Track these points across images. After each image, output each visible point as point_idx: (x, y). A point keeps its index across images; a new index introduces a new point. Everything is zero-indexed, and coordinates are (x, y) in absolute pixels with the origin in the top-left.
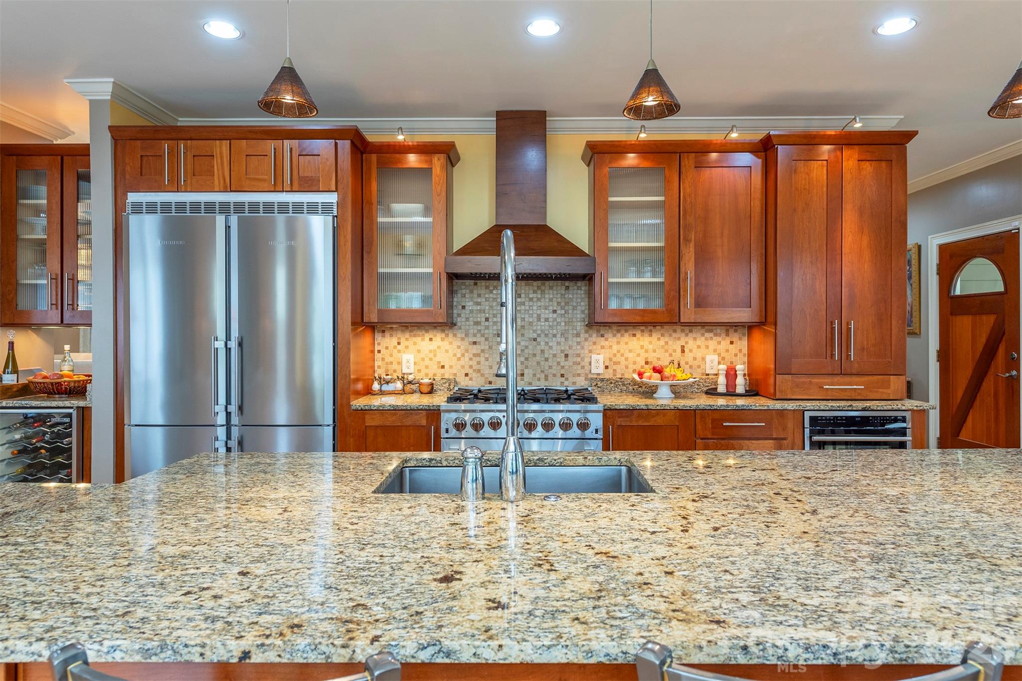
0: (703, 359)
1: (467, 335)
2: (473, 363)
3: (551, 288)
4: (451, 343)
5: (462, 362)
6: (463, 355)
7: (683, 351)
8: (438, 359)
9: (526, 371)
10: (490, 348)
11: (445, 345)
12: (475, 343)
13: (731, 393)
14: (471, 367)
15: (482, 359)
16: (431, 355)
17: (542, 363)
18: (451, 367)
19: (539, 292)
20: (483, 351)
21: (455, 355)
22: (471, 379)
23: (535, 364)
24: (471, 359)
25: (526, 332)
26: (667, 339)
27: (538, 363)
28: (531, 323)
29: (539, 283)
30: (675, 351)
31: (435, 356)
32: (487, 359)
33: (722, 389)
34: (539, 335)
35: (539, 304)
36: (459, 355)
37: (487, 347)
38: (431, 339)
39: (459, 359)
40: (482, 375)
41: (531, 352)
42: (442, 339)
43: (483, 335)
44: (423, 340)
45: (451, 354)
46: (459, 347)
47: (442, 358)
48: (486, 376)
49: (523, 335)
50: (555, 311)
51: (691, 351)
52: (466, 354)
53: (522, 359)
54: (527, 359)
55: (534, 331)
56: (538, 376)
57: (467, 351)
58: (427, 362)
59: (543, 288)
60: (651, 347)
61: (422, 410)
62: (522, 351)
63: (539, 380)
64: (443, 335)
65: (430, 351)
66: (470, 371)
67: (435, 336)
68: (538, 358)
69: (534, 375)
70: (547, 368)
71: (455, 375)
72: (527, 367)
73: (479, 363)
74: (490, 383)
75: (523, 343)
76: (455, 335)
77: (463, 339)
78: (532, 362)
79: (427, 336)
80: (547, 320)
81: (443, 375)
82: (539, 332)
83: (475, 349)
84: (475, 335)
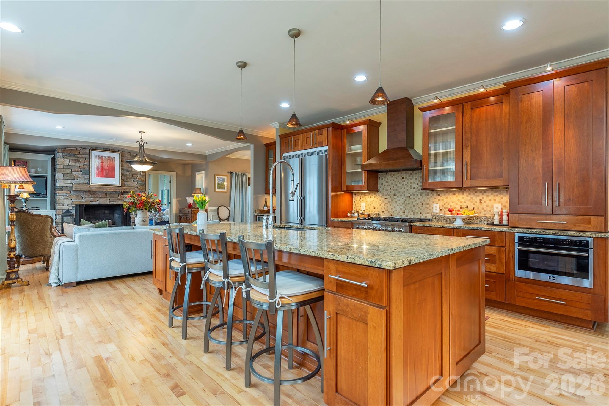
0: (492, 206)
1: (383, 196)
2: (385, 207)
3: (416, 174)
4: (377, 199)
5: (381, 206)
6: (382, 204)
7: (481, 202)
8: (373, 205)
9: (406, 211)
10: (392, 200)
11: (375, 199)
12: (386, 199)
13: (501, 224)
14: (385, 208)
15: (389, 205)
16: (371, 204)
17: (412, 207)
18: (377, 208)
19: (411, 176)
20: (389, 202)
21: (379, 203)
22: (385, 213)
23: (409, 207)
24: (385, 205)
25: (405, 193)
26: (472, 196)
27: (411, 207)
28: (408, 190)
29: (411, 172)
30: (476, 202)
31: (372, 204)
32: (390, 205)
33: (496, 222)
34: (411, 195)
35: (411, 181)
36: (380, 204)
37: (390, 200)
38: (371, 197)
39: (380, 205)
40: (389, 212)
41: (408, 202)
42: (375, 197)
43: (389, 195)
44: (368, 197)
45: (377, 203)
46: (380, 200)
47: (376, 205)
48: (390, 212)
49: (404, 195)
50: (417, 184)
51: (485, 202)
52: (383, 203)
53: (404, 205)
54: (406, 205)
55: (409, 193)
56: (410, 213)
57: (383, 202)
58: (370, 206)
59: (412, 174)
60: (463, 200)
61: (349, 222)
62: (404, 202)
63: (411, 215)
64: (375, 195)
65: (371, 202)
66: (384, 210)
67: (372, 196)
68: (410, 205)
69: (409, 213)
70: (414, 209)
71: (379, 211)
72: (406, 209)
73: (387, 207)
74: (392, 215)
75: (404, 199)
76: (379, 195)
77: (382, 197)
78: (408, 207)
79: (370, 196)
80: (414, 188)
81: (375, 211)
82: (411, 194)
83: (386, 201)
84: (386, 195)
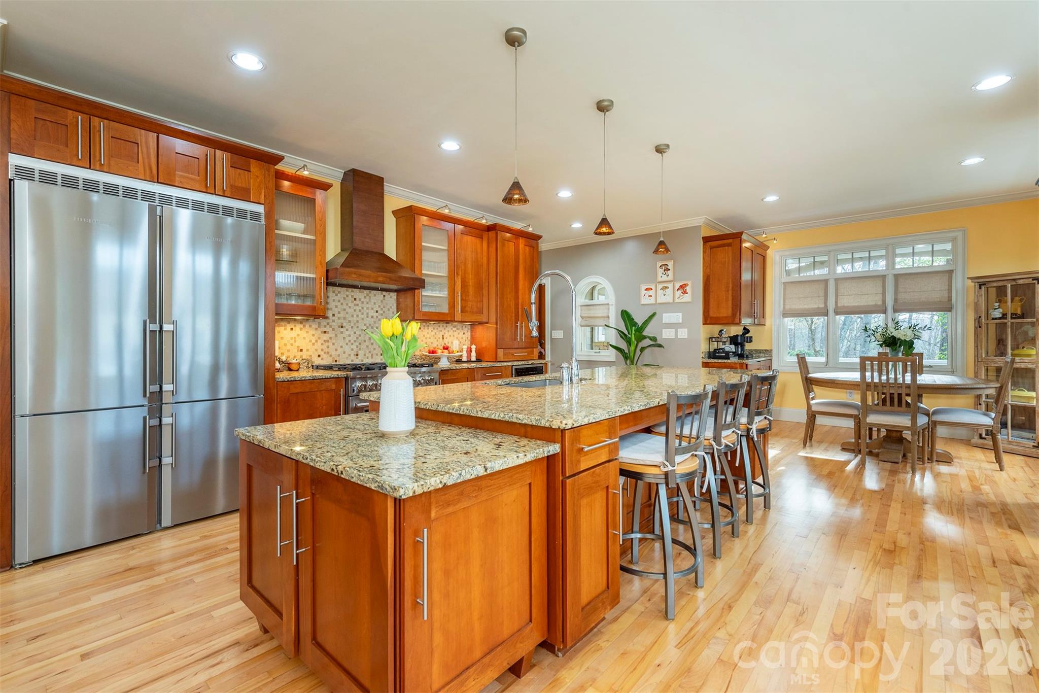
0: (452, 343)
1: (319, 327)
2: (324, 347)
3: (375, 295)
4: (307, 332)
5: (316, 347)
6: (316, 341)
7: (443, 338)
8: (297, 344)
9: (360, 352)
10: (336, 335)
11: (303, 333)
12: (325, 332)
13: (469, 361)
14: (322, 350)
15: (330, 344)
16: (292, 342)
17: (370, 347)
18: (308, 350)
19: (368, 297)
20: (331, 338)
21: (310, 341)
22: (322, 359)
23: (365, 347)
24: (322, 344)
25: (359, 325)
26: (435, 331)
27: (367, 346)
28: (363, 319)
29: (368, 291)
30: (439, 338)
31: (295, 342)
32: (333, 344)
33: (464, 359)
34: (367, 327)
35: (368, 306)
36: (313, 341)
37: (334, 335)
38: (292, 329)
39: (313, 344)
40: (331, 356)
41: (363, 339)
42: (301, 329)
43: (331, 327)
44: (285, 329)
45: (307, 340)
46: (313, 335)
47: (301, 343)
48: (333, 356)
49: (358, 327)
50: (377, 312)
51: (447, 338)
52: (319, 341)
53: (357, 344)
54: (360, 344)
55: (365, 325)
56: (367, 355)
57: (319, 338)
58: (289, 347)
59: (370, 295)
60: (428, 336)
61: (333, 378)
62: (357, 338)
63: (368, 358)
64: (302, 326)
65: (292, 338)
66: (322, 353)
67: (295, 326)
68: (367, 343)
69: (365, 355)
70: (372, 350)
71: (311, 356)
72: (360, 349)
73: (328, 347)
74: (336, 361)
75: (357, 333)
76: (310, 326)
77: (316, 329)
78: (363, 346)
79: (289, 326)
80: (372, 317)
81: (301, 356)
82: (368, 325)
83: (325, 337)
84: (325, 326)
